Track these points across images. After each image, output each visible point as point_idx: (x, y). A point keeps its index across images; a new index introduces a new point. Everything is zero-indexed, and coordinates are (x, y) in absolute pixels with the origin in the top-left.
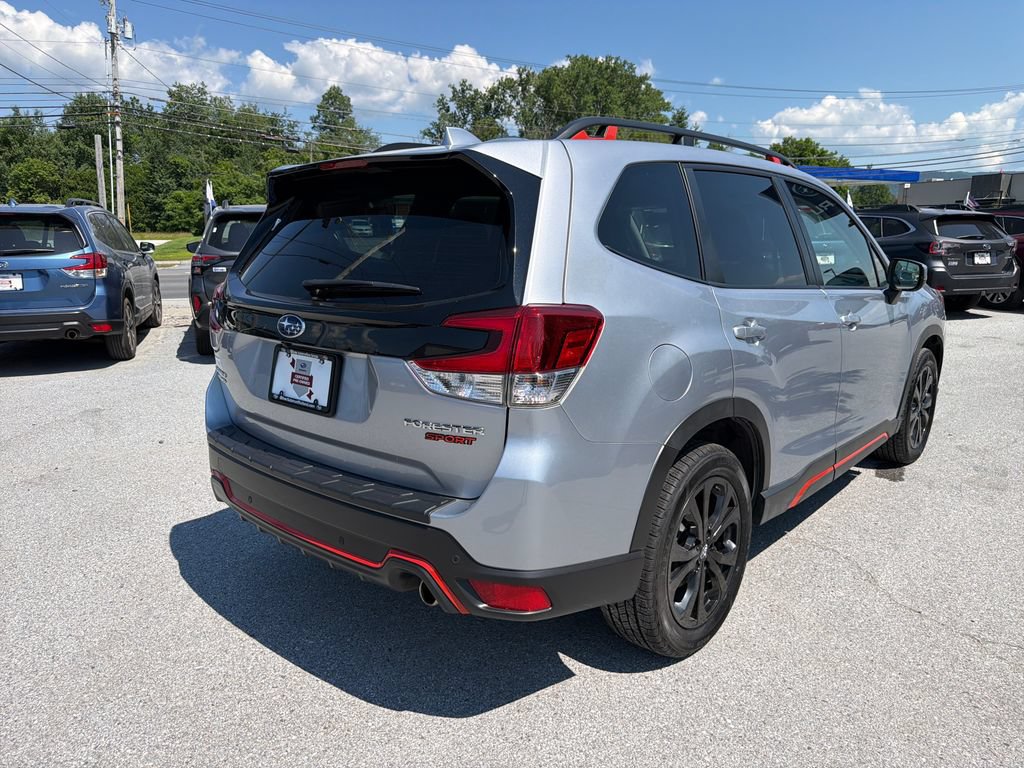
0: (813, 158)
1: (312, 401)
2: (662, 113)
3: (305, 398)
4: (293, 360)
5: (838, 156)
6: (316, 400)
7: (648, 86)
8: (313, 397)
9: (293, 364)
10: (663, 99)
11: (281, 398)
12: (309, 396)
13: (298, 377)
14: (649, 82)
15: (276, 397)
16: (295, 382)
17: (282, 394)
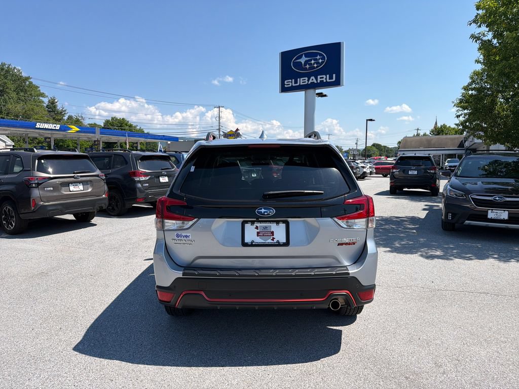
0: (127, 128)
1: (276, 242)
2: (41, 98)
3: (270, 241)
4: (257, 226)
5: (138, 128)
7: (31, 83)
8: (276, 240)
9: (257, 228)
10: (39, 90)
12: (273, 240)
13: (262, 233)
14: (31, 80)
15: (249, 244)
16: (260, 236)
17: (252, 242)
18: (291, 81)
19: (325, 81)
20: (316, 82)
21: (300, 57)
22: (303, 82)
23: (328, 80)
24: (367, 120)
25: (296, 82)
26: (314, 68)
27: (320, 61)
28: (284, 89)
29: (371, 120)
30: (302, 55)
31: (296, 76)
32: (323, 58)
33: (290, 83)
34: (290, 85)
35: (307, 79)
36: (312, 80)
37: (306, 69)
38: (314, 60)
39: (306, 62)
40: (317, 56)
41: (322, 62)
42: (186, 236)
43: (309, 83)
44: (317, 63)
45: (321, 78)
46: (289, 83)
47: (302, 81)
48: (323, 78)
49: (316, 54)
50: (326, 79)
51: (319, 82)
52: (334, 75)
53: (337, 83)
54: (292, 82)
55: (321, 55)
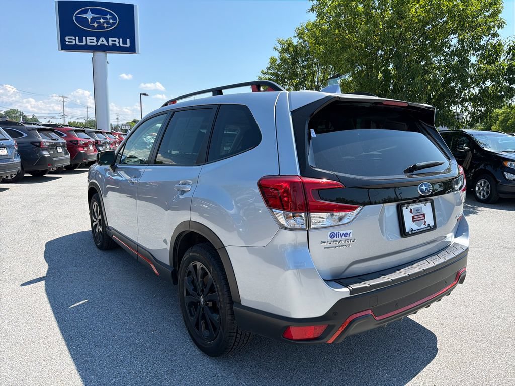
1: (427, 226)
3: (423, 226)
4: (411, 209)
6: (429, 224)
8: (427, 224)
9: (411, 211)
11: (413, 232)
12: (425, 224)
13: (416, 217)
15: (411, 233)
16: (415, 221)
17: (412, 230)
18: (74, 38)
19: (118, 45)
20: (107, 44)
21: (85, 12)
22: (90, 42)
23: (122, 45)
24: (141, 94)
25: (81, 41)
26: (104, 28)
27: (111, 21)
28: (64, 47)
29: (145, 95)
30: (88, 9)
31: (81, 34)
32: (114, 19)
33: (74, 41)
34: (74, 43)
35: (95, 39)
36: (102, 41)
37: (93, 27)
38: (104, 18)
39: (93, 19)
40: (107, 15)
41: (113, 24)
42: (346, 235)
43: (99, 44)
44: (108, 23)
45: (112, 41)
46: (71, 40)
47: (88, 41)
48: (115, 41)
49: (106, 13)
50: (119, 43)
51: (110, 44)
52: (128, 40)
53: (132, 49)
54: (75, 40)
55: (111, 14)
